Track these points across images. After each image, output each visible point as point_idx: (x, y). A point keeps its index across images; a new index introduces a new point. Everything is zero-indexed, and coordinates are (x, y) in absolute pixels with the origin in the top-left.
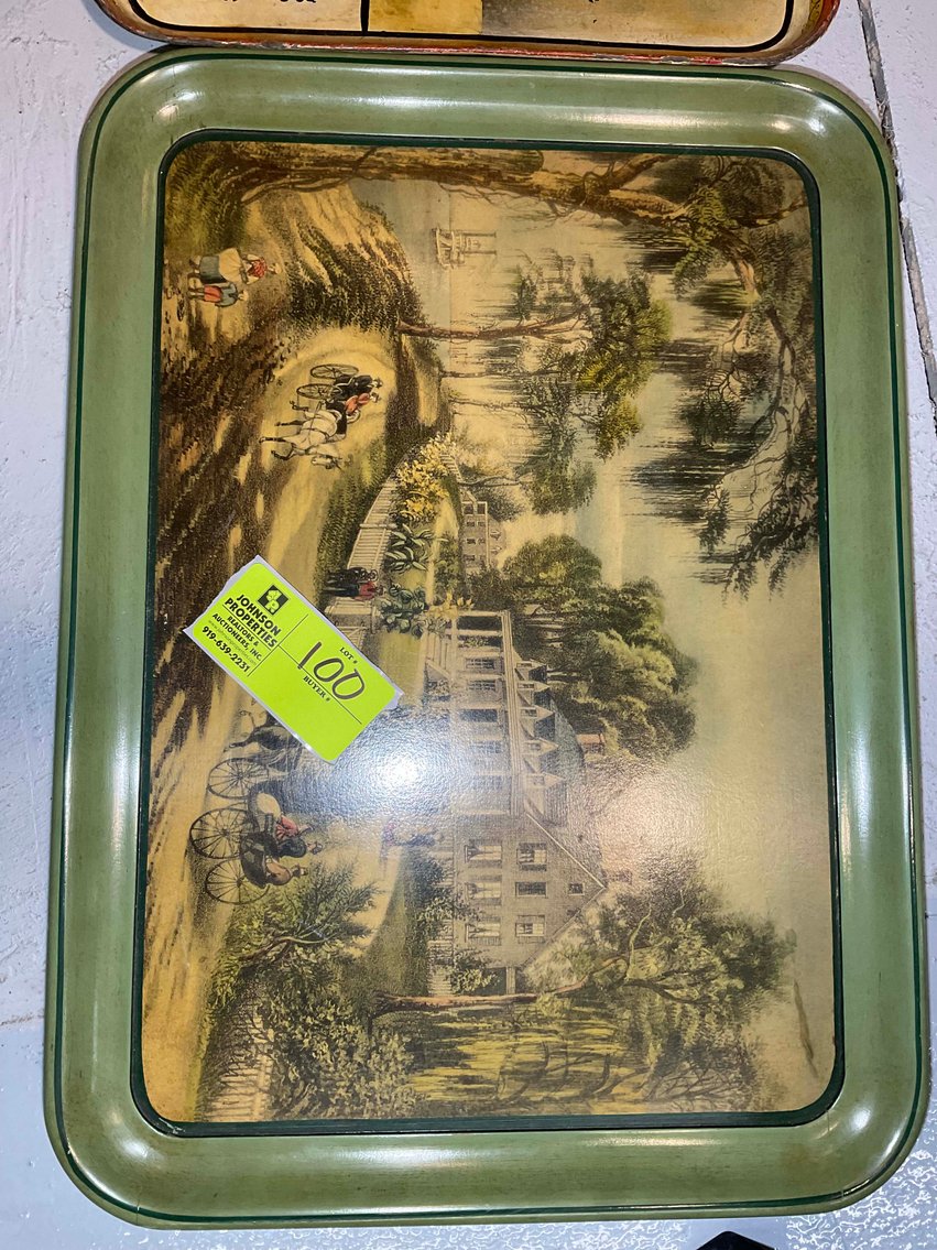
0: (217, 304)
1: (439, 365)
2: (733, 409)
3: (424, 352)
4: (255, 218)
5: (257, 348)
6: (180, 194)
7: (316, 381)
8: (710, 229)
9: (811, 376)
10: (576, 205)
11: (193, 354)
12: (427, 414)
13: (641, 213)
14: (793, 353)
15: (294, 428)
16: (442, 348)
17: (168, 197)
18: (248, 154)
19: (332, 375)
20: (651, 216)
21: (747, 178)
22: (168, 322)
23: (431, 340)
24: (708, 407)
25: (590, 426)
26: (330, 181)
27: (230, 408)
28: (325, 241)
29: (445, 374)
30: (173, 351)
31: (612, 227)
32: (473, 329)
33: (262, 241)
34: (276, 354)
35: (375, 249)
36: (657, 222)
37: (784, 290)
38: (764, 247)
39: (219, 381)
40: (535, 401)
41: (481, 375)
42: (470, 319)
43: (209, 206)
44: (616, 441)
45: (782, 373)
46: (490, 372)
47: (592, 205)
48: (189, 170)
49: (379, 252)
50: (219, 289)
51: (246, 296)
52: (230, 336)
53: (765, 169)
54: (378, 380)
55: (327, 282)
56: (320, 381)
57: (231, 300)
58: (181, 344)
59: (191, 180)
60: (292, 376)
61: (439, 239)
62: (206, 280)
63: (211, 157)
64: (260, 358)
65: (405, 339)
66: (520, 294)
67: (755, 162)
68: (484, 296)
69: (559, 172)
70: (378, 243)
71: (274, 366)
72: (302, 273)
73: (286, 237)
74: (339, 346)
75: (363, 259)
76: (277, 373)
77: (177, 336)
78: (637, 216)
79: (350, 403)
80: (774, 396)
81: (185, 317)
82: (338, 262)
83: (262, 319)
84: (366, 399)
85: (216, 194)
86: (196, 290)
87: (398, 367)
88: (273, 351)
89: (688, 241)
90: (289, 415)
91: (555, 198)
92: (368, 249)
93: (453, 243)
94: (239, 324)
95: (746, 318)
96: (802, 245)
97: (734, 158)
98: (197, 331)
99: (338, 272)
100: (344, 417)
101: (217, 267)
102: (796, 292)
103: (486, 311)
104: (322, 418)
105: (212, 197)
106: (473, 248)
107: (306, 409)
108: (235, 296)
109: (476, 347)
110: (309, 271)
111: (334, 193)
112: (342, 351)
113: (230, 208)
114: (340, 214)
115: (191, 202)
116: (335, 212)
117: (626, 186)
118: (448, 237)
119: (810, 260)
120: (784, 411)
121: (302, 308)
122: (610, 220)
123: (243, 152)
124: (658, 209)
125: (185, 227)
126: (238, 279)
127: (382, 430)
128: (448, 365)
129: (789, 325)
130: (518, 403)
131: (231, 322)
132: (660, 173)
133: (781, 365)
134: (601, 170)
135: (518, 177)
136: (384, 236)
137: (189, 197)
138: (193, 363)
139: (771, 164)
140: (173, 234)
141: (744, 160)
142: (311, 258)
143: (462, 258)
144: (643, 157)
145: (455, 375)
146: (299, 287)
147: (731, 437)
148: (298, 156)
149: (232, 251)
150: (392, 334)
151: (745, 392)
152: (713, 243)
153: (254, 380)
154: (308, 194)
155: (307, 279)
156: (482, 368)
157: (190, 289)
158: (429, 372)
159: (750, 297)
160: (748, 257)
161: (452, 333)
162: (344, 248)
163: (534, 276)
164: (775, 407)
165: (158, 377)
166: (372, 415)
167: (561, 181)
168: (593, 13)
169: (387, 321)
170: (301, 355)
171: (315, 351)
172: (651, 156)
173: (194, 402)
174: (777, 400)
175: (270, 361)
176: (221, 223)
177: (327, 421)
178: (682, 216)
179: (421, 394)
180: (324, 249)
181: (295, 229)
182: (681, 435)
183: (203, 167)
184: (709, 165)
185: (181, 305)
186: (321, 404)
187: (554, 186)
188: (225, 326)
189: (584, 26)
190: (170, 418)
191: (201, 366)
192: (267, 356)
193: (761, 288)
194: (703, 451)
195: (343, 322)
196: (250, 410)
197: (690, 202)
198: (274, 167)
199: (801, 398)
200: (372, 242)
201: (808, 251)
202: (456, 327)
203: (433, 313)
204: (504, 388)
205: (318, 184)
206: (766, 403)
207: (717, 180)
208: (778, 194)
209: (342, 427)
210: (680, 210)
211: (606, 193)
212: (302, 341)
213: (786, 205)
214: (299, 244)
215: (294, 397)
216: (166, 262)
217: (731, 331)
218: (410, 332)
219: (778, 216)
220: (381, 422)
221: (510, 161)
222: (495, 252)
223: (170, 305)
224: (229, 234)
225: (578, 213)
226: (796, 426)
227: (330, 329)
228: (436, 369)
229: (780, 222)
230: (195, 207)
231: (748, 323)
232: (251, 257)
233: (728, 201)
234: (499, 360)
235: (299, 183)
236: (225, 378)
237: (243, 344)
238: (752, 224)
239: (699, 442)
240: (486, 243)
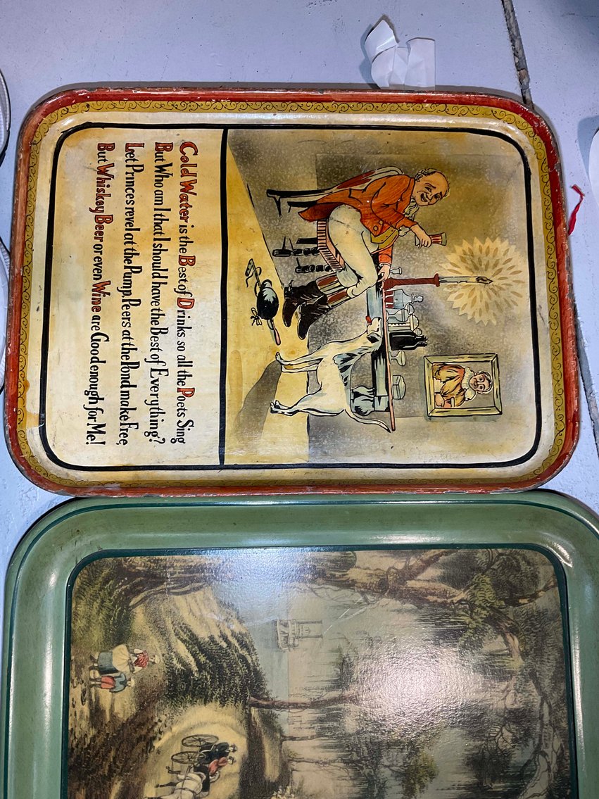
0: (111, 690)
1: (281, 731)
2: (506, 755)
3: (268, 721)
4: (140, 618)
5: (141, 725)
6: (83, 603)
7: (186, 749)
8: (484, 609)
9: (564, 724)
10: (382, 594)
11: (93, 732)
12: (271, 771)
13: (431, 598)
14: (550, 706)
15: (169, 789)
16: (283, 716)
17: (74, 605)
18: (134, 567)
19: (198, 743)
20: (439, 600)
21: (511, 566)
22: (74, 706)
23: (273, 711)
24: (487, 754)
25: (397, 775)
26: (197, 585)
27: (121, 774)
28: (192, 634)
29: (284, 738)
30: (77, 730)
31: (409, 611)
32: (306, 700)
33: (144, 638)
34: (156, 729)
35: (230, 638)
36: (444, 605)
37: (542, 656)
38: (526, 622)
39: (113, 753)
40: (355, 757)
41: (312, 737)
42: (303, 692)
43: (105, 611)
44: (418, 786)
45: (542, 725)
46: (319, 735)
47: (395, 593)
48: (90, 582)
49: (234, 641)
50: (113, 678)
51: (133, 683)
52: (120, 716)
53: (524, 558)
54: (234, 746)
55: (194, 668)
56: (190, 749)
57: (122, 686)
58: (84, 724)
59: (91, 591)
60: (168, 745)
61: (279, 627)
62: (103, 671)
63: (106, 571)
64: (144, 732)
65: (254, 711)
66: (341, 669)
67: (516, 553)
68: (314, 673)
69: (368, 568)
70: (233, 634)
71: (154, 738)
72: (175, 662)
73: (163, 633)
74: (203, 720)
75: (221, 648)
76: (157, 744)
77: (81, 717)
78: (428, 601)
79: (212, 765)
80: (537, 742)
81: (87, 702)
82: (202, 651)
83: (145, 700)
84: (225, 762)
85: (110, 601)
86: (95, 680)
87: (249, 734)
88: (153, 727)
89: (467, 620)
90: (165, 778)
91: (366, 589)
92: (226, 639)
93: (290, 630)
94: (127, 706)
95: (514, 680)
96: (553, 619)
97: (500, 550)
98: (96, 712)
99: (203, 659)
100: (208, 777)
101: (111, 660)
102: (551, 657)
103: (315, 685)
104: (191, 779)
105: (107, 603)
106: (305, 633)
107: (179, 772)
108: (124, 683)
109: (308, 715)
110: (181, 661)
111: (199, 594)
112: (205, 724)
113: (121, 612)
114: (204, 612)
115: (91, 608)
116: (200, 610)
117: (419, 577)
118: (286, 625)
119: (560, 630)
120: (545, 755)
121: (175, 690)
122: (409, 606)
123: (131, 566)
124: (444, 594)
125: (87, 629)
126: (126, 669)
127: (237, 787)
128: (288, 730)
129: (546, 683)
130: (342, 759)
131: (121, 704)
132: (444, 565)
133: (541, 717)
134: (400, 566)
135: (338, 574)
136: (236, 627)
137: (90, 604)
138: (93, 739)
139: (529, 554)
140: (78, 635)
141: (508, 551)
142: (182, 650)
143: (296, 643)
144: (432, 553)
145: (293, 739)
146: (173, 673)
147: (505, 778)
148: (172, 566)
149: (123, 647)
150: (244, 708)
151: (515, 741)
152: (488, 620)
153: (139, 751)
154: (179, 597)
155: (179, 666)
156: (313, 732)
157: (91, 680)
158: (273, 737)
159: (517, 663)
160: (514, 631)
161: (290, 704)
162: (207, 639)
163: (352, 654)
164: (538, 751)
165: (67, 752)
166: (229, 775)
167: (371, 575)
168: (391, 441)
169: (240, 697)
170: (174, 729)
171: (185, 725)
172: (437, 552)
173: (94, 771)
174: (540, 744)
175: (151, 735)
176: (114, 624)
177: (194, 781)
178: (461, 600)
179: (267, 756)
180: (193, 641)
181: (170, 627)
182: (466, 778)
183: (101, 579)
184: (481, 556)
185: (84, 692)
186: (190, 767)
187: (365, 579)
188: (117, 708)
189: (385, 451)
190: (75, 785)
191: (99, 741)
192: (149, 731)
193: (524, 655)
194: (485, 791)
195: (207, 700)
196: (136, 775)
197: (468, 588)
198: (154, 576)
199: (557, 743)
200: (228, 634)
201: (558, 623)
202: (292, 700)
203: (276, 689)
204: (330, 747)
205: (188, 588)
206: (531, 748)
207: (488, 568)
208: (534, 578)
209: (206, 786)
210: (461, 595)
211: (404, 583)
212: (175, 717)
213: (541, 587)
214: (173, 638)
215: (169, 763)
216: (73, 658)
217: (503, 691)
218: (258, 706)
219: (535, 596)
220: (236, 780)
221: (331, 561)
222: (321, 636)
223: (76, 693)
224: (120, 633)
225: (384, 601)
226: (554, 767)
227: (197, 706)
228: (278, 735)
229: (537, 601)
230: (94, 612)
231: (515, 684)
232: (137, 651)
233: (496, 585)
234: (326, 725)
235: (173, 588)
236: (117, 750)
237: (131, 721)
238: (516, 604)
239: (481, 783)
240: (315, 629)
